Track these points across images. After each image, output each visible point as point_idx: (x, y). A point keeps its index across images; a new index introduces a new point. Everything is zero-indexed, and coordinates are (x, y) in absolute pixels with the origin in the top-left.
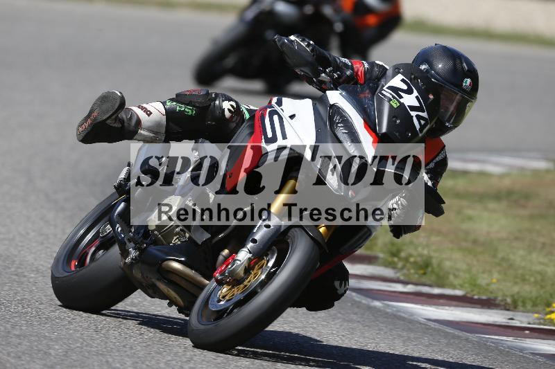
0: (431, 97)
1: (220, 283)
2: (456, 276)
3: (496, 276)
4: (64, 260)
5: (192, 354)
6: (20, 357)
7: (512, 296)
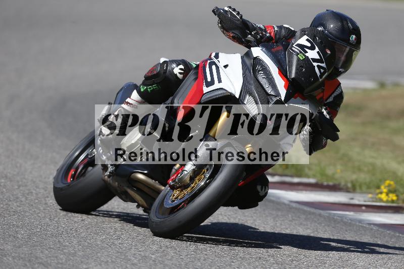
0: (329, 52)
1: (173, 188)
2: (310, 169)
3: (339, 168)
4: (63, 174)
7: (352, 182)
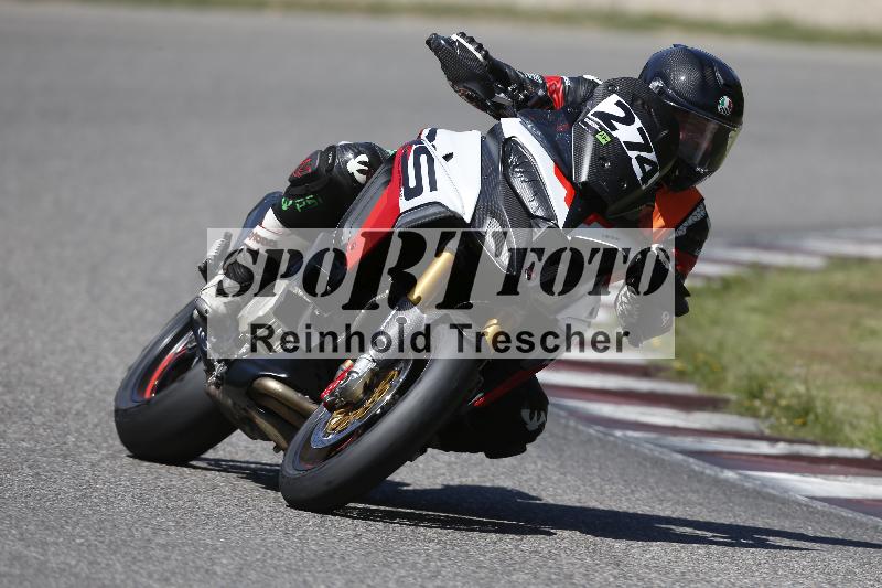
1: (331, 408)
2: (853, 427)
5: (439, 564)
6: (167, 580)
